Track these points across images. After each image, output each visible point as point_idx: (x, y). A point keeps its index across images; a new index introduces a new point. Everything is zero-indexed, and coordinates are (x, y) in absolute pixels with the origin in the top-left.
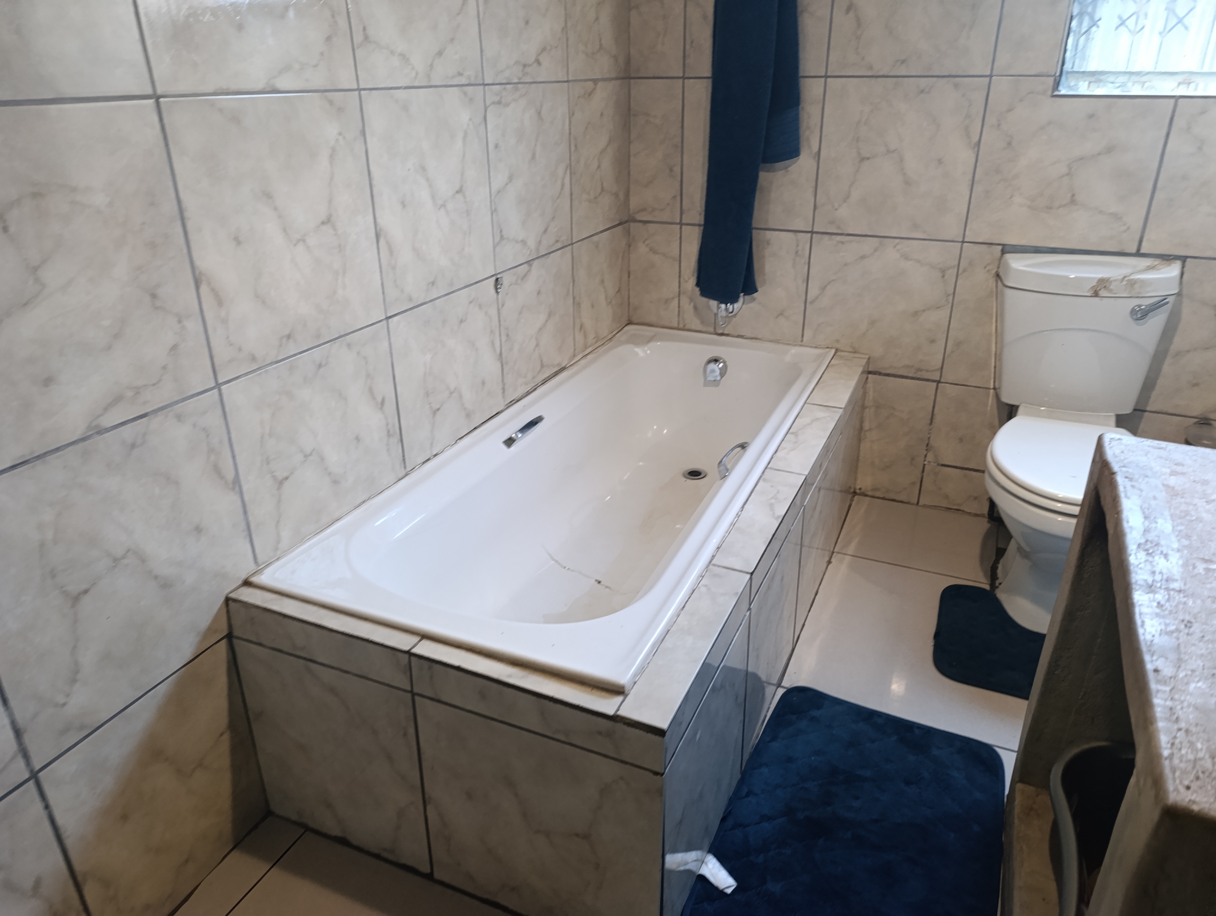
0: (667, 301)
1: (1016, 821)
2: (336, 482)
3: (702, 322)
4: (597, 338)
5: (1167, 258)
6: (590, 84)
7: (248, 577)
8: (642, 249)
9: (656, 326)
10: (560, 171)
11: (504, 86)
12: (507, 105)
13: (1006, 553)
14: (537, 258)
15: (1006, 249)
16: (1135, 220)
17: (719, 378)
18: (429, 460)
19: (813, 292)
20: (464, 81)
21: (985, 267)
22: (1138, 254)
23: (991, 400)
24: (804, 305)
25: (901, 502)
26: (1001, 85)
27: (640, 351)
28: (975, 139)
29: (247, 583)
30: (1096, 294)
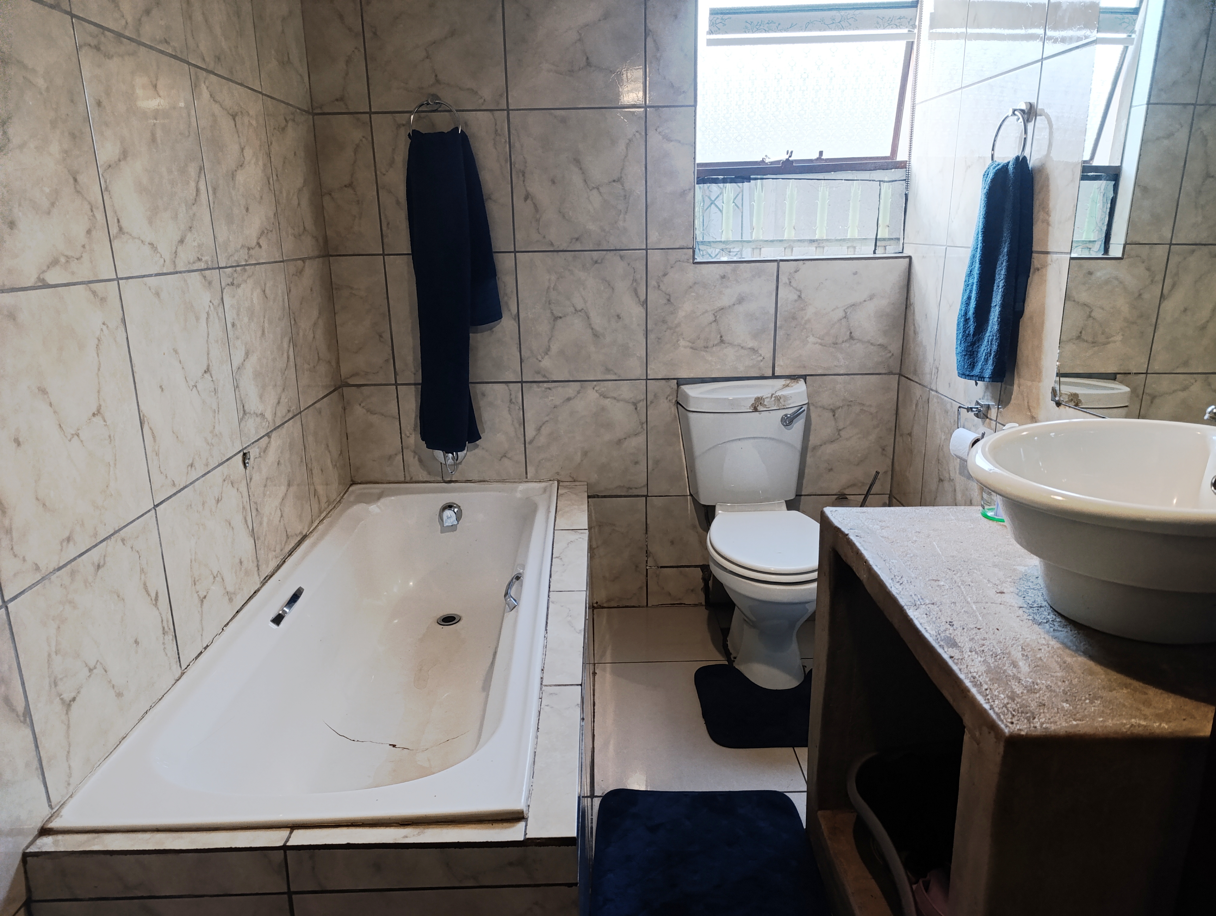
0: (390, 458)
1: (829, 842)
2: (119, 695)
3: (429, 473)
4: (329, 502)
5: (794, 378)
6: (300, 263)
7: (44, 825)
8: (359, 411)
9: (382, 483)
10: (285, 345)
11: (234, 269)
12: (239, 286)
13: (731, 630)
14: (275, 429)
15: (680, 382)
16: (766, 351)
17: (456, 523)
18: (201, 653)
19: (530, 432)
20: (202, 265)
21: (667, 398)
22: (774, 377)
23: (690, 505)
24: (523, 445)
25: (634, 607)
26: (655, 257)
27: (374, 508)
28: (643, 298)
29: (45, 832)
30: (755, 410)
